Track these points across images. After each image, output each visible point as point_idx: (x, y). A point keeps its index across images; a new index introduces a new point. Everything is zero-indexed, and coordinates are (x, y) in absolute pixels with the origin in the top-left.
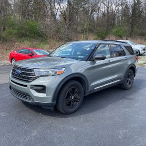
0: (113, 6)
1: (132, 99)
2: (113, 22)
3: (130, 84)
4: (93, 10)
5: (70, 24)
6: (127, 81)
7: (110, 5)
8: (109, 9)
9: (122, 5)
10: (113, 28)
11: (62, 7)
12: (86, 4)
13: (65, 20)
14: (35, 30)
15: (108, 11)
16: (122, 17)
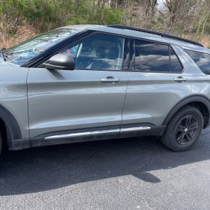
13: (171, 10)
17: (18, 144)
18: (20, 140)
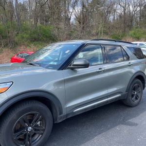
0: (131, 7)
1: (137, 124)
2: (130, 24)
3: (136, 98)
4: (109, 12)
5: (83, 27)
6: (133, 96)
7: (127, 6)
8: (127, 10)
9: (140, 6)
10: (130, 30)
11: (76, 11)
12: (101, 6)
13: (80, 23)
14: (47, 34)
15: (125, 13)
16: (140, 18)
17: (61, 118)
18: (62, 115)
